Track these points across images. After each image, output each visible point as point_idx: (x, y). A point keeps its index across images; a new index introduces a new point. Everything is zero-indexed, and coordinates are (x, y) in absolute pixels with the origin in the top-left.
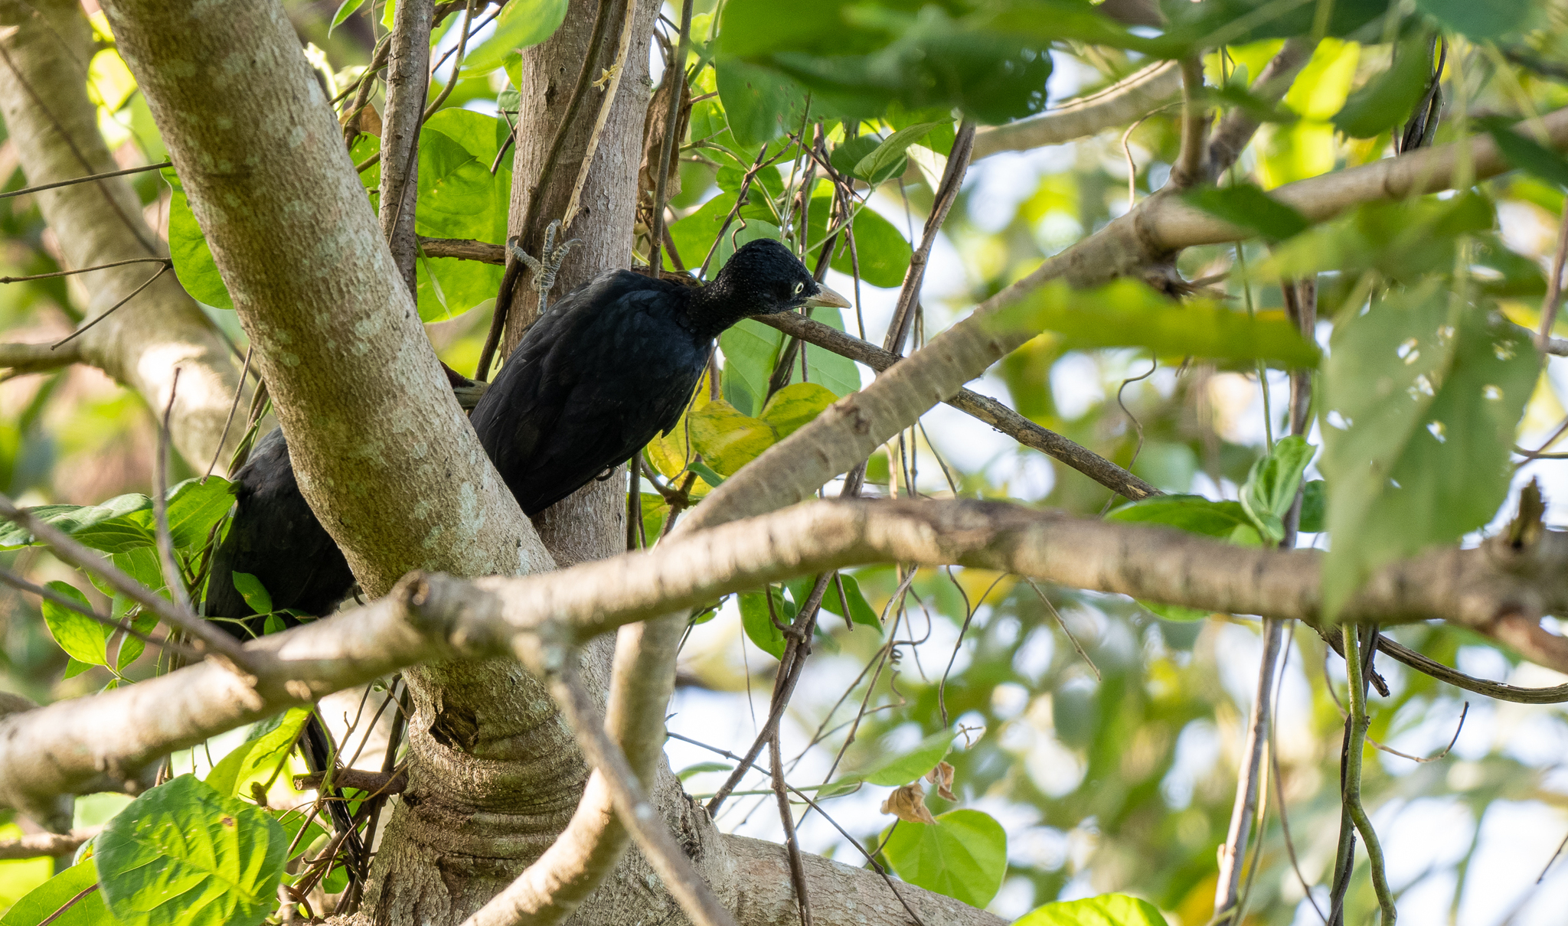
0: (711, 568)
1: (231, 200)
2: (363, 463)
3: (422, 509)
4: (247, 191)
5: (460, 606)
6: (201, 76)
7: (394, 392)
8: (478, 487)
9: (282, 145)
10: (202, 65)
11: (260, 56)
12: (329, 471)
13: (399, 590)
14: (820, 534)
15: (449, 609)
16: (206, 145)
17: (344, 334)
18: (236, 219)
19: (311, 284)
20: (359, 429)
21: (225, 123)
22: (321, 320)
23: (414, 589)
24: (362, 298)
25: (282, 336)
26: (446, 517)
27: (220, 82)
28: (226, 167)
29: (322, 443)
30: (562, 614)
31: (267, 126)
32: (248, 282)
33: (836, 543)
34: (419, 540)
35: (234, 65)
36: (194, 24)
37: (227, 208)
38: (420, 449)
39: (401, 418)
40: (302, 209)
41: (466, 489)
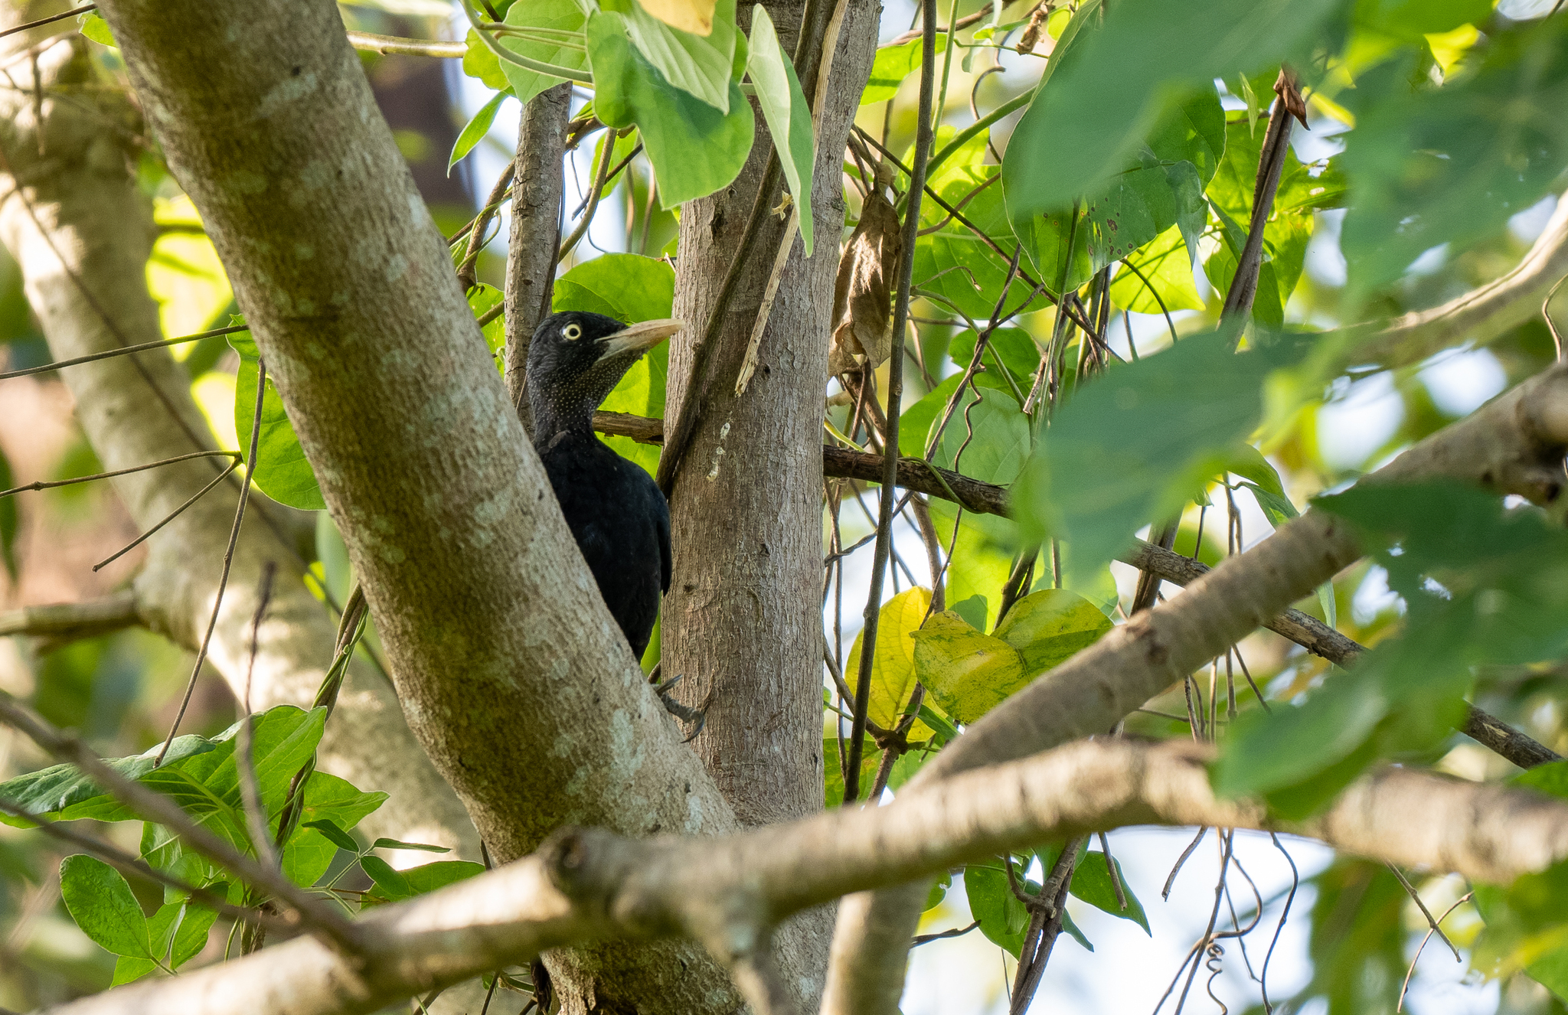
0: (945, 827)
1: (314, 350)
2: (487, 686)
3: (564, 745)
4: (335, 338)
5: (625, 871)
6: (273, 191)
7: (525, 595)
8: (634, 716)
9: (378, 278)
10: (274, 177)
11: (348, 165)
12: (444, 698)
13: (547, 849)
14: (1084, 788)
15: (610, 874)
16: (281, 281)
17: (461, 520)
18: (320, 375)
19: (418, 456)
20: (482, 642)
21: (304, 251)
22: (432, 502)
23: (566, 847)
24: (484, 473)
25: (383, 524)
26: (596, 753)
27: (298, 198)
28: (307, 308)
29: (436, 664)
30: (754, 882)
31: (358, 255)
32: (337, 456)
33: (1107, 799)
34: (560, 784)
35: (315, 176)
36: (263, 124)
37: (308, 361)
38: (560, 667)
39: (535, 627)
40: (404, 360)
41: (620, 718)
